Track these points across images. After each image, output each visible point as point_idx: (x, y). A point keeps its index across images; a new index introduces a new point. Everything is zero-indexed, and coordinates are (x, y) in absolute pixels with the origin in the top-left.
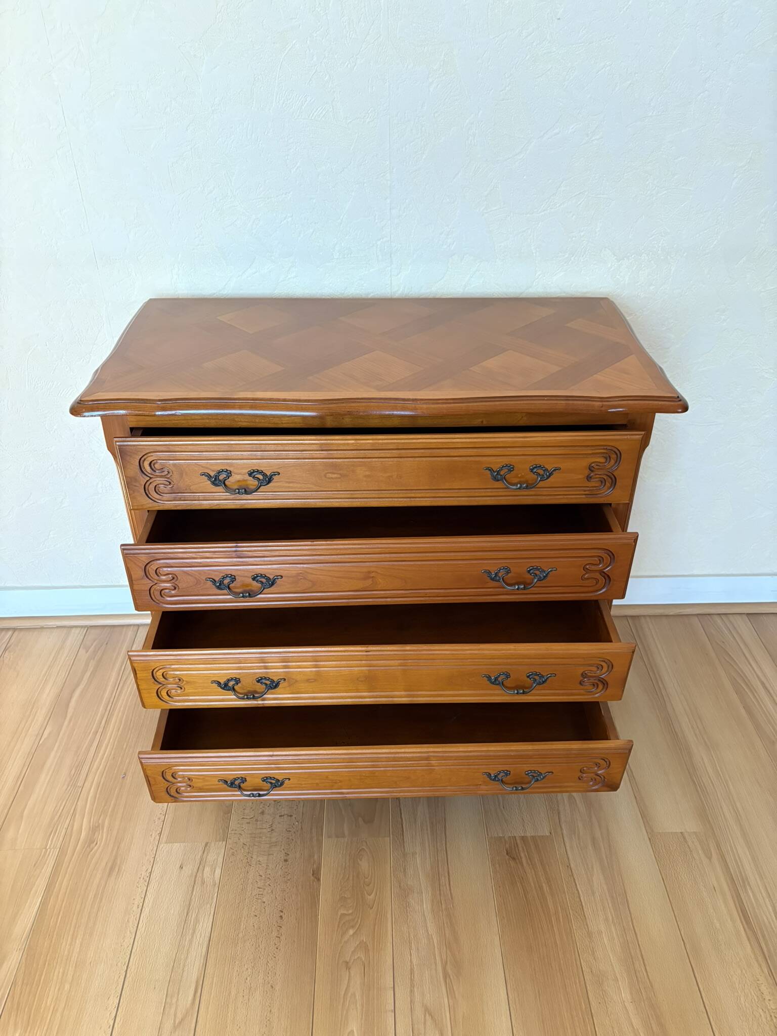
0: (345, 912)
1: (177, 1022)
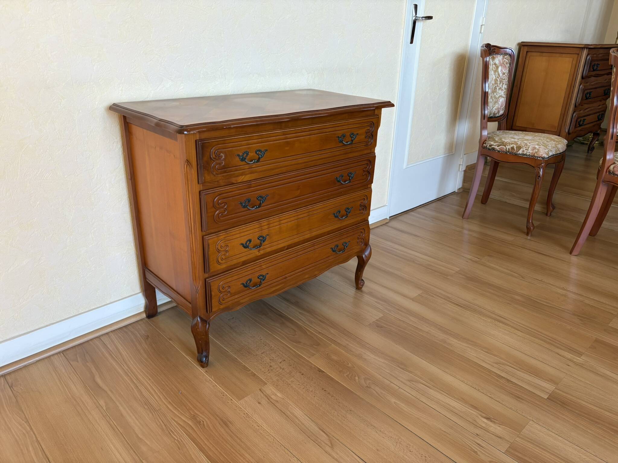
0: (347, 374)
1: (330, 445)
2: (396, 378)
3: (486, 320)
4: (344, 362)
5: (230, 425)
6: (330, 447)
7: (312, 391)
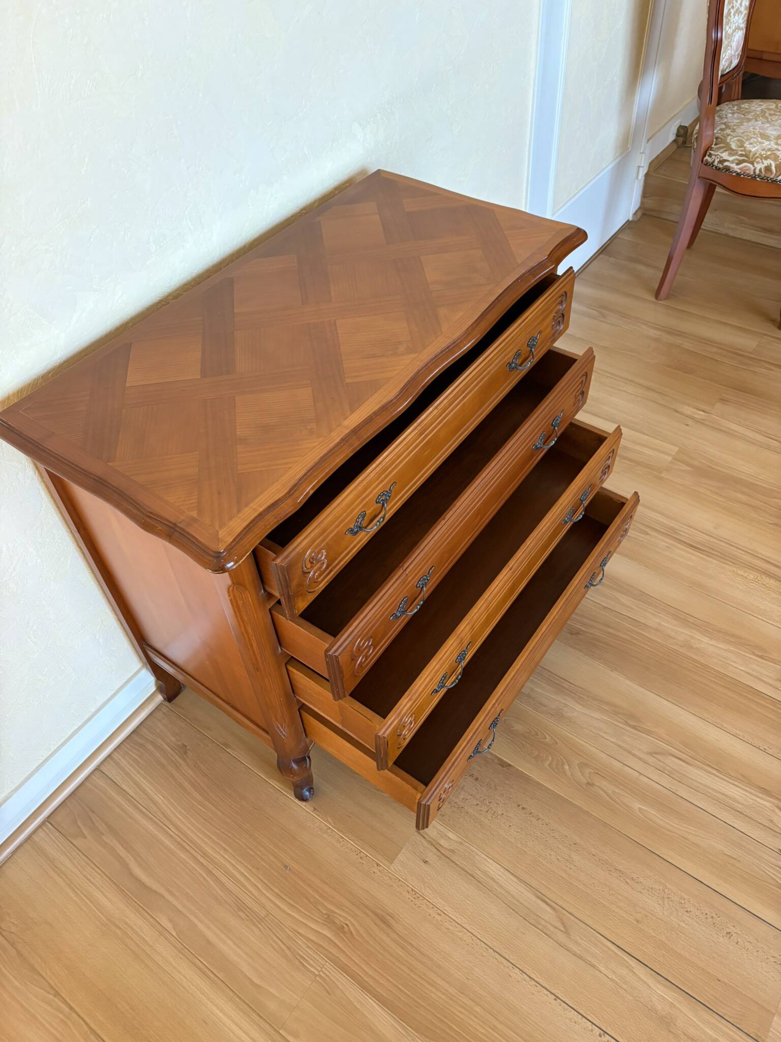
0: (548, 762)
1: (563, 929)
2: (629, 752)
3: (746, 575)
4: (537, 735)
5: (392, 922)
6: (563, 931)
7: (503, 814)
